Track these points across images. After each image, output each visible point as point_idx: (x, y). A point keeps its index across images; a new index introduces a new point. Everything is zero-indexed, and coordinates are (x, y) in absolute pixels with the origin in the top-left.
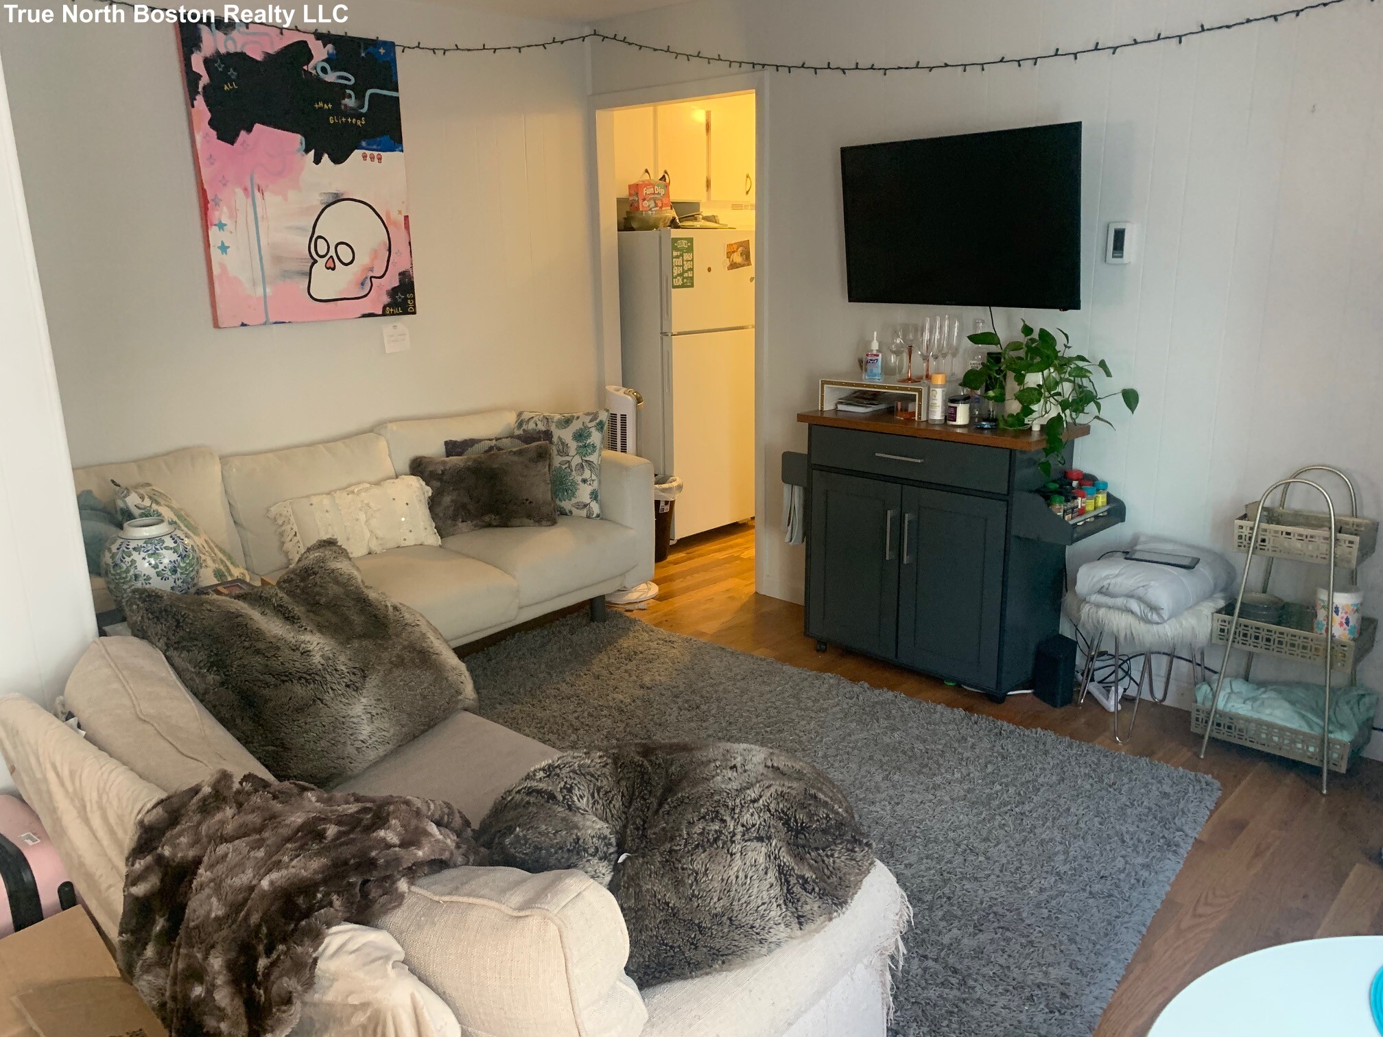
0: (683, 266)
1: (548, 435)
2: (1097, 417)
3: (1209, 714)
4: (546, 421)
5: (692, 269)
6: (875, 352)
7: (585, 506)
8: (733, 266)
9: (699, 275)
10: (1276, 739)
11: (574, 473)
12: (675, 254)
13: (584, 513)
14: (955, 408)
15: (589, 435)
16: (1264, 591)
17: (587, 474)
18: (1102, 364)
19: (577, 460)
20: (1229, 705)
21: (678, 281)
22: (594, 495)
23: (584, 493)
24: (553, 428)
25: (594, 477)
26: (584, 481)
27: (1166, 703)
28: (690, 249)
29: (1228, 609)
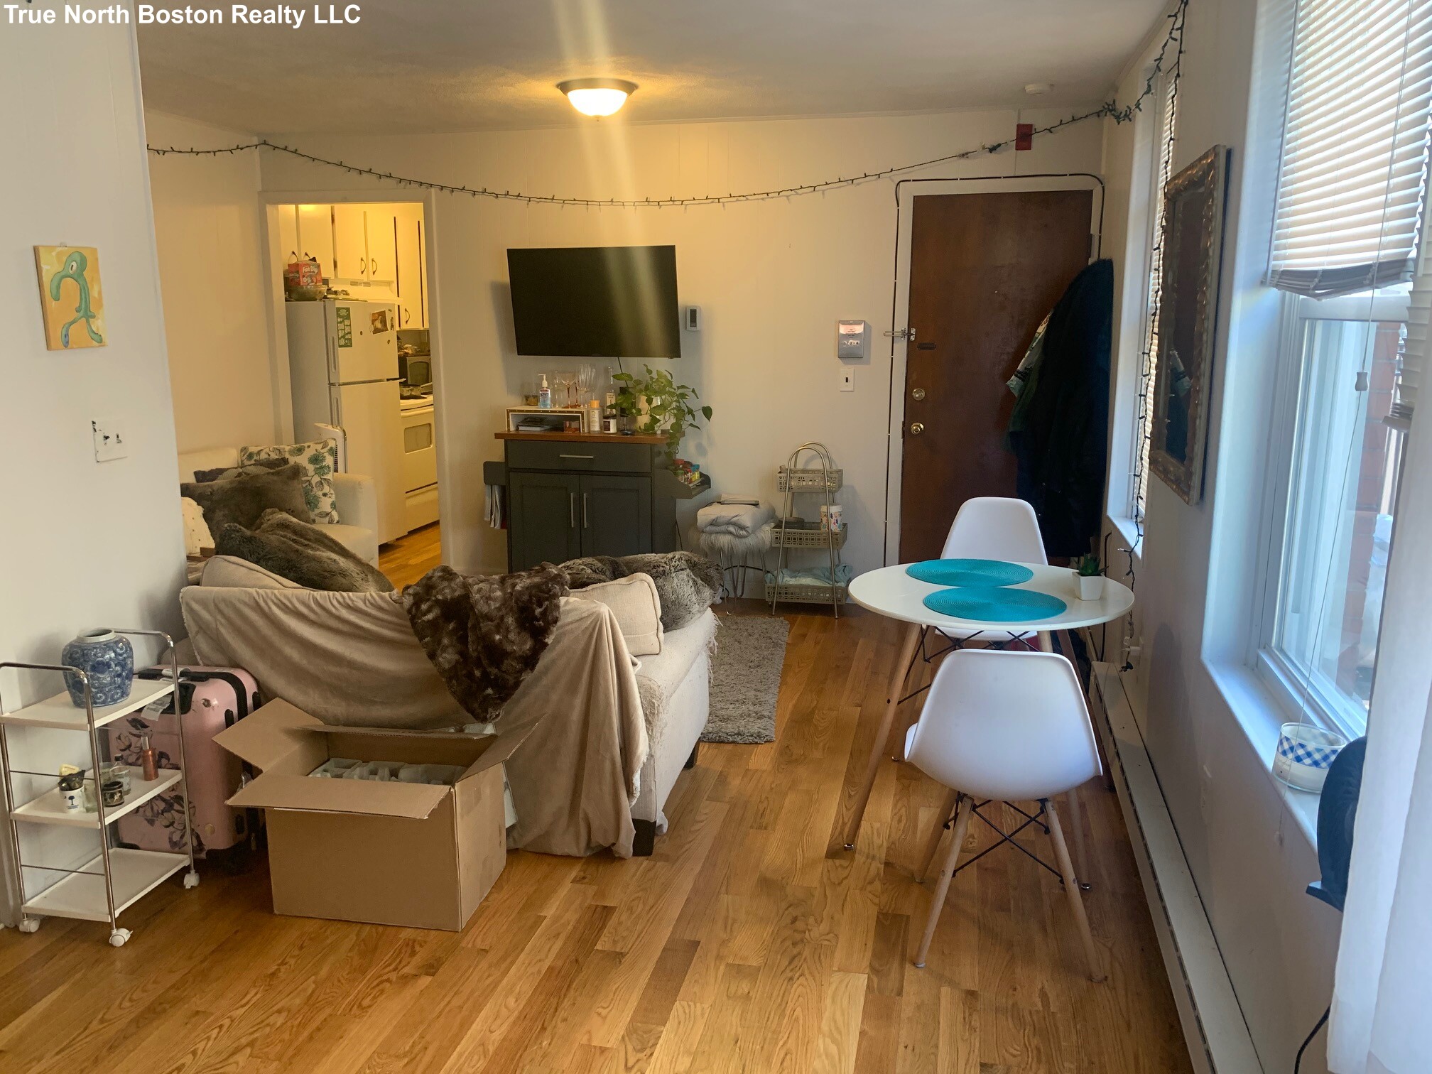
0: (344, 330)
1: (285, 461)
2: (691, 425)
3: (775, 588)
4: (278, 452)
5: (350, 333)
6: (545, 389)
7: (328, 514)
8: (376, 331)
9: (355, 337)
10: (810, 594)
11: (315, 489)
12: (339, 320)
13: (327, 519)
14: (609, 422)
15: (324, 459)
16: (791, 516)
17: (326, 489)
18: (693, 391)
19: (316, 479)
20: (784, 580)
21: (342, 342)
22: (333, 505)
23: (325, 504)
24: (287, 456)
25: (332, 491)
26: (325, 495)
27: (743, 597)
28: (348, 317)
29: (778, 526)
